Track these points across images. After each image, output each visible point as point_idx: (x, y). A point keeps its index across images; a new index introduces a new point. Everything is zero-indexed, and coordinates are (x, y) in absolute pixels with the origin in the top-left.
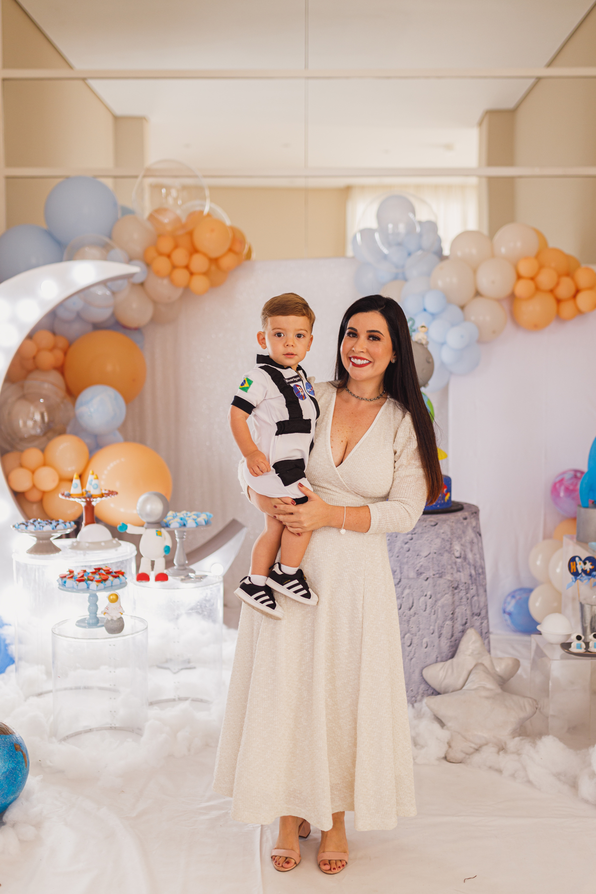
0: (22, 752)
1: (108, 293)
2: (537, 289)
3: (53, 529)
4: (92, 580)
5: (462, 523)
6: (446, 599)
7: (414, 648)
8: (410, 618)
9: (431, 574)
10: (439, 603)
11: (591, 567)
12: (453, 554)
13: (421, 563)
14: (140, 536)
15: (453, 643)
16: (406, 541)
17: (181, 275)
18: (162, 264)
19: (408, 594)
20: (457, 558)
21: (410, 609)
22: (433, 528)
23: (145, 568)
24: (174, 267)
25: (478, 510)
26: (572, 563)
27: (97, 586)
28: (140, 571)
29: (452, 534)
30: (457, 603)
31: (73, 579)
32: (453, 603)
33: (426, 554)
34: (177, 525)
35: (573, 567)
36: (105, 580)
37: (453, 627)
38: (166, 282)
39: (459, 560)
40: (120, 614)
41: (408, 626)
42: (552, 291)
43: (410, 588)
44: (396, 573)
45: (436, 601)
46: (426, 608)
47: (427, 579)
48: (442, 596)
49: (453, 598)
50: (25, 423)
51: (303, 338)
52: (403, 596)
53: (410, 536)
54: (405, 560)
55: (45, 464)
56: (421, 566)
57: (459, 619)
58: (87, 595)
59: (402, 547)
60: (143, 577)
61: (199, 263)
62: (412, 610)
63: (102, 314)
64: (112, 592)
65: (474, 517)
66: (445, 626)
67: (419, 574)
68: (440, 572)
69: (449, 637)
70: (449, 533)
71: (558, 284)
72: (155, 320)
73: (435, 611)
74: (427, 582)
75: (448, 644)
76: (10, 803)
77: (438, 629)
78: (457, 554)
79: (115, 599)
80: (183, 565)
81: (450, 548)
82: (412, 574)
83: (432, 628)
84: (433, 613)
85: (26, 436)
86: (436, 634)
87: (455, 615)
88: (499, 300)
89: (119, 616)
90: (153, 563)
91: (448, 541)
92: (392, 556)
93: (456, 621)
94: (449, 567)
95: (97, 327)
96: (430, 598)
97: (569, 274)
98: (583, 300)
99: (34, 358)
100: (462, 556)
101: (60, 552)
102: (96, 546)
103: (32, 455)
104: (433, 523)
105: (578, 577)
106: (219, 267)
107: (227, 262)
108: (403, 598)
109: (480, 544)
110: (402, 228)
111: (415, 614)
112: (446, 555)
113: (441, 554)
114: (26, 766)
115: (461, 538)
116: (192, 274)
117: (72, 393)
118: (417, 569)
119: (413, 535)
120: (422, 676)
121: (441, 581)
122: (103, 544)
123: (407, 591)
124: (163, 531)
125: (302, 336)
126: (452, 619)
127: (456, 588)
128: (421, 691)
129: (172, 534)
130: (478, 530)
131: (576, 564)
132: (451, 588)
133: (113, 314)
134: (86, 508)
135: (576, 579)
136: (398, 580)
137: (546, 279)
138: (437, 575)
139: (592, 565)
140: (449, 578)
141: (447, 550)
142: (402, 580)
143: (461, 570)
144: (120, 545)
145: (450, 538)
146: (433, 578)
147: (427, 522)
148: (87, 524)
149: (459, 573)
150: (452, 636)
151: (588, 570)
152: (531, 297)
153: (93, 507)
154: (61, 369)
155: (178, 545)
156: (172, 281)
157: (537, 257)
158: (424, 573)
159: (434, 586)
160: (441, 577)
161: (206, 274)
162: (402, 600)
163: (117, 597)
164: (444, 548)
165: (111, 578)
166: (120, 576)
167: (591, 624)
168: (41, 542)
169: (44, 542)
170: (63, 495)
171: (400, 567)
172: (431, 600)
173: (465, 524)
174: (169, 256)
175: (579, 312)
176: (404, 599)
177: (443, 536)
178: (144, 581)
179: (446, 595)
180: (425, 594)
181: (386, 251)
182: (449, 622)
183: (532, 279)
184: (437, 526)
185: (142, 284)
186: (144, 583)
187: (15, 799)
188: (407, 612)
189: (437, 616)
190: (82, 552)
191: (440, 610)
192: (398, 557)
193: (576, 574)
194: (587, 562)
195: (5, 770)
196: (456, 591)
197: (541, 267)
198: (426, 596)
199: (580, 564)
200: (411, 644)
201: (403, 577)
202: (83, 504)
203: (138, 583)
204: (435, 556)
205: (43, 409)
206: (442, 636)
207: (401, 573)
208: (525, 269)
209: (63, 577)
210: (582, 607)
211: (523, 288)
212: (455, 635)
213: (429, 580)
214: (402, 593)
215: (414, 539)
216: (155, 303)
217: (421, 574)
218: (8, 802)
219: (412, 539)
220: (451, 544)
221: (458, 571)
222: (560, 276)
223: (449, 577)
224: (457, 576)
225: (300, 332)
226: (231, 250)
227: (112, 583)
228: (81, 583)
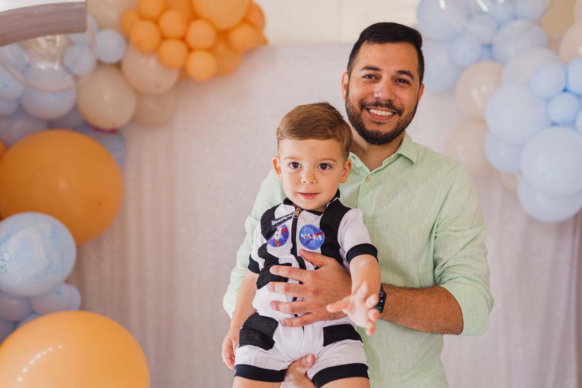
17: (173, 50)
18: (145, 32)
24: (164, 38)
38: (152, 62)
51: (329, 169)
61: (200, 33)
72: (137, 120)
95: (51, 124)
106: (229, 46)
107: (241, 36)
116: (190, 50)
125: (328, 167)
133: (75, 107)
156: (160, 59)
161: (211, 50)
174: (156, 22)
185: (118, 65)
216: (139, 94)
225: (324, 162)
226: (245, 20)
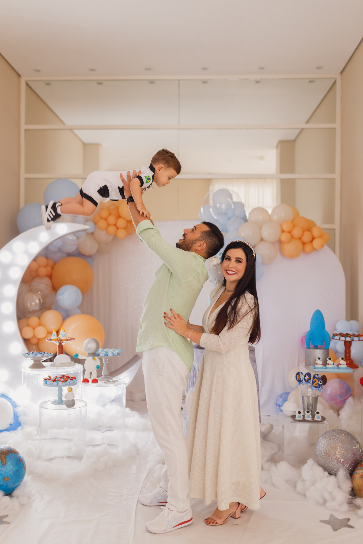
0: (22, 462)
1: (75, 238)
2: (292, 237)
3: (42, 356)
4: (59, 381)
11: (308, 378)
14: (85, 360)
17: (112, 229)
18: (102, 223)
23: (87, 376)
24: (109, 225)
25: (255, 349)
26: (297, 375)
27: (62, 384)
28: (84, 378)
31: (51, 380)
34: (103, 355)
35: (298, 378)
36: (66, 381)
38: (104, 232)
40: (73, 398)
42: (300, 238)
50: (31, 305)
55: (40, 325)
58: (57, 388)
60: (86, 381)
61: (121, 223)
63: (71, 248)
64: (70, 387)
65: (252, 352)
71: (303, 235)
72: (100, 251)
76: (16, 487)
79: (71, 390)
80: (106, 376)
85: (31, 310)
88: (273, 243)
89: (72, 399)
90: (91, 373)
95: (69, 255)
97: (309, 230)
98: (316, 243)
99: (36, 271)
101: (45, 368)
102: (63, 365)
103: (34, 320)
105: (301, 383)
109: (255, 367)
110: (224, 206)
114: (24, 469)
116: (118, 228)
117: (55, 289)
122: (66, 364)
124: (96, 357)
129: (101, 359)
130: (254, 359)
131: (300, 376)
133: (77, 249)
134: (59, 346)
135: (300, 384)
137: (297, 232)
139: (308, 377)
144: (75, 364)
148: (59, 354)
151: (307, 379)
152: (289, 241)
153: (62, 346)
154: (50, 276)
155: (104, 365)
156: (107, 232)
157: (292, 221)
161: (125, 228)
163: (72, 389)
165: (69, 380)
166: (74, 379)
167: (307, 407)
168: (36, 362)
169: (37, 362)
170: (47, 339)
174: (106, 220)
175: (314, 249)
178: (86, 383)
181: (216, 218)
183: (290, 232)
185: (92, 233)
186: (86, 384)
187: (18, 486)
190: (56, 368)
193: (300, 381)
194: (306, 375)
195: (14, 470)
197: (294, 226)
199: (302, 376)
202: (58, 344)
203: (83, 384)
205: (40, 297)
208: (286, 227)
209: (46, 379)
210: (303, 397)
211: (285, 237)
216: (99, 243)
218: (15, 487)
222: (304, 231)
227: (69, 383)
228: (55, 382)
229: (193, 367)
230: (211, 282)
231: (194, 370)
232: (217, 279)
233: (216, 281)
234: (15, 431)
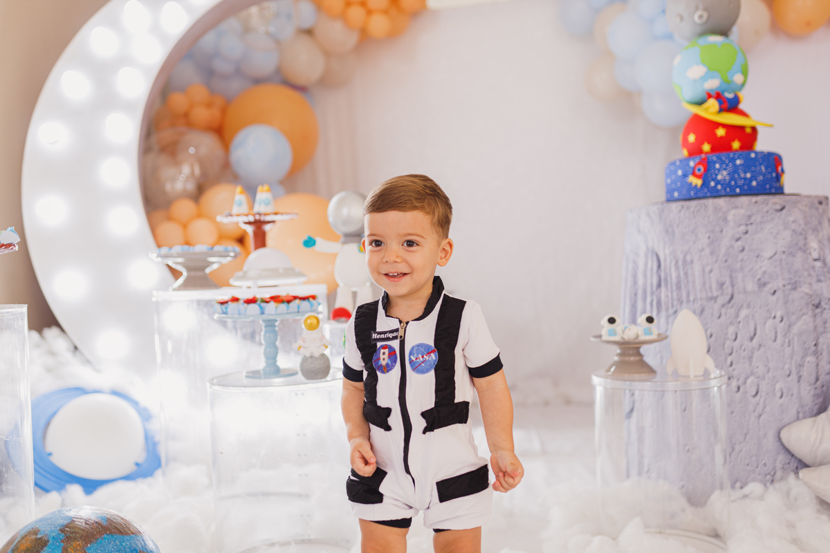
5: (817, 209)
6: (805, 322)
7: (762, 400)
8: (753, 353)
9: (781, 285)
10: (795, 329)
12: (810, 254)
13: (763, 269)
15: (818, 391)
16: (738, 236)
19: (747, 317)
20: (815, 260)
21: (752, 339)
22: (779, 214)
23: (344, 302)
27: (277, 307)
28: (337, 306)
29: (806, 223)
30: (820, 329)
32: (815, 327)
33: (770, 254)
37: (817, 365)
39: (818, 264)
41: (750, 365)
43: (748, 306)
44: (725, 287)
45: (790, 326)
46: (776, 337)
47: (775, 292)
48: (799, 318)
49: (815, 321)
52: (739, 320)
53: (743, 228)
54: (739, 265)
55: (200, 215)
56: (765, 273)
57: (825, 354)
59: (732, 247)
60: (342, 314)
62: (755, 341)
66: (806, 364)
67: (762, 285)
68: (793, 281)
69: (813, 381)
70: (801, 222)
72: (326, 80)
73: (789, 341)
74: (775, 297)
75: (812, 393)
77: (796, 368)
78: (815, 255)
81: (805, 245)
82: (751, 286)
83: (787, 366)
84: (787, 344)
86: (794, 376)
87: (820, 346)
90: (355, 294)
91: (801, 234)
92: (716, 261)
93: (820, 357)
94: (806, 273)
95: (259, 80)
96: (781, 321)
100: (822, 258)
102: (271, 273)
103: (183, 208)
104: (778, 207)
108: (739, 322)
111: (760, 346)
112: (799, 255)
113: (792, 255)
115: (818, 231)
118: (758, 277)
119: (749, 227)
120: (780, 439)
121: (795, 295)
122: (281, 271)
123: (744, 313)
126: (816, 353)
127: (818, 306)
128: (779, 465)
132: (810, 307)
133: (278, 70)
136: (729, 297)
138: (789, 287)
140: (807, 291)
141: (800, 248)
142: (736, 296)
143: (822, 278)
145: (803, 230)
146: (783, 291)
147: (770, 205)
148: (254, 247)
149: (820, 284)
150: (817, 379)
154: (218, 130)
158: (769, 283)
159: (786, 303)
160: (795, 289)
162: (738, 327)
164: (797, 244)
168: (192, 274)
169: (197, 274)
171: (731, 277)
172: (783, 324)
173: (821, 211)
176: (741, 325)
177: (793, 226)
178: (343, 319)
179: (804, 317)
180: (773, 315)
182: (810, 359)
184: (784, 211)
185: (310, 30)
188: (747, 344)
189: (793, 348)
191: (796, 340)
192: (726, 261)
196: (818, 311)
198: (774, 317)
200: (757, 393)
201: (736, 291)
204: (784, 256)
205: (194, 162)
206: (802, 379)
207: (733, 286)
209: (222, 302)
212: (821, 378)
213: (777, 293)
214: (737, 316)
215: (750, 232)
217: (765, 284)
219: (747, 232)
220: (806, 239)
221: (819, 281)
223: (805, 289)
224: (817, 286)
227: (299, 307)
228: (252, 306)
229: (655, 258)
230: (682, 18)
231: (659, 266)
232: (701, 6)
233: (699, 13)
234: (149, 480)
